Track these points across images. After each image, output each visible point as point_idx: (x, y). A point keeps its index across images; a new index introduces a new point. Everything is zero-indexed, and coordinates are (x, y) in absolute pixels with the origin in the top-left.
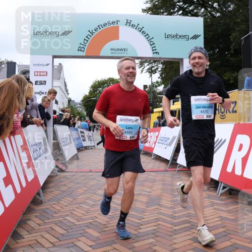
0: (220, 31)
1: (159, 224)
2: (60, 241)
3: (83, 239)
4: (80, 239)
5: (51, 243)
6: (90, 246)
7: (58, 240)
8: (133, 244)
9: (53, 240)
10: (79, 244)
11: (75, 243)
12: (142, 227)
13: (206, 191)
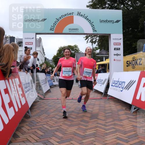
0: (132, 18)
1: (97, 130)
2: (40, 139)
3: (53, 138)
4: (51, 138)
5: (36, 140)
6: (57, 142)
7: (39, 139)
8: (82, 141)
9: (36, 138)
10: (51, 141)
11: (49, 140)
12: (87, 131)
13: (124, 110)
